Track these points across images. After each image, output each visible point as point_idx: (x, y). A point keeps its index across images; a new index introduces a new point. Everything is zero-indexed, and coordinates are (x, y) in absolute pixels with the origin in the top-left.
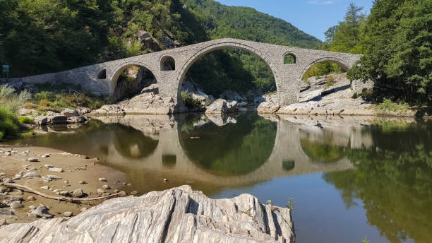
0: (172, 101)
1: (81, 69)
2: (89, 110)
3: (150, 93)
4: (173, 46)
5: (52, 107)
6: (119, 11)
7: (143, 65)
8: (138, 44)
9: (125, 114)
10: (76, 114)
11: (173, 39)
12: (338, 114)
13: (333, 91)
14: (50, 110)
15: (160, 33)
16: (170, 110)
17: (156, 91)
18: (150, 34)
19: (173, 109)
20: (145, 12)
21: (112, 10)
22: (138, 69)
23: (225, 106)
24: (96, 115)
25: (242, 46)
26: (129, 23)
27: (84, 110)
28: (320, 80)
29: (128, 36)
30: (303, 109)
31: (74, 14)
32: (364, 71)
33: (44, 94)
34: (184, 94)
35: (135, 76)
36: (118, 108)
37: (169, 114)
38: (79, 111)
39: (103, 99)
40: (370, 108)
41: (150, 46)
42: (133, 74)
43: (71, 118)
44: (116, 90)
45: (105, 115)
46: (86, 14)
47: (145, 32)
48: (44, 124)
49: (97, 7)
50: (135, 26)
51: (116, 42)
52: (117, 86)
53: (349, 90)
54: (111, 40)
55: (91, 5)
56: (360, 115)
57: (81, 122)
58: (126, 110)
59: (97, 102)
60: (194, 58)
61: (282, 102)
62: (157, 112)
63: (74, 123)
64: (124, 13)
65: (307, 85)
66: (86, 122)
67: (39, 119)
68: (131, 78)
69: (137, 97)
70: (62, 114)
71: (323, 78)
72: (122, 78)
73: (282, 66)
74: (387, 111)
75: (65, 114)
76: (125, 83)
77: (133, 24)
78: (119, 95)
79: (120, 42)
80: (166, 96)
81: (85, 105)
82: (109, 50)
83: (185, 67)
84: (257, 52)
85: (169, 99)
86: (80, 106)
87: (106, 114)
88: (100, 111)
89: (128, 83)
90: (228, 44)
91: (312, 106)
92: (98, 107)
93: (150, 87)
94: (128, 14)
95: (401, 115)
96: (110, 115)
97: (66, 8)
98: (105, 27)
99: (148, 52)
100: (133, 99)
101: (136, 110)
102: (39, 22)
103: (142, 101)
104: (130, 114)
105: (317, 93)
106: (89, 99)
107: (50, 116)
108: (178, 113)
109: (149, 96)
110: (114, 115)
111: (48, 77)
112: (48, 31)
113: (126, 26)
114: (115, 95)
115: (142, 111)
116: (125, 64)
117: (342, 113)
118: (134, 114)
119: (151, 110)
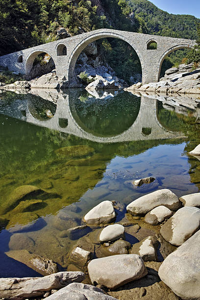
0: (64, 79)
2: (4, 84)
4: (69, 36)
6: (45, 13)
7: (45, 52)
8: (55, 38)
12: (176, 92)
16: (59, 85)
19: (61, 85)
23: (101, 83)
25: (115, 35)
26: (51, 22)
28: (188, 65)
29: (50, 31)
35: (47, 61)
36: (26, 83)
37: (57, 88)
39: (19, 77)
42: (47, 59)
45: (13, 88)
47: (62, 28)
51: (36, 35)
52: (33, 68)
54: (33, 34)
55: (23, 9)
56: (190, 93)
58: (32, 85)
59: (12, 79)
60: (80, 45)
62: (50, 87)
64: (48, 15)
65: (177, 69)
68: (44, 62)
73: (146, 51)
76: (39, 66)
78: (33, 74)
79: (39, 34)
80: (60, 75)
83: (74, 52)
84: (126, 40)
85: (62, 77)
87: (17, 87)
88: (12, 85)
89: (41, 65)
90: (104, 34)
92: (12, 83)
94: (52, 16)
98: (32, 25)
100: (41, 77)
101: (38, 85)
103: (45, 78)
108: (67, 88)
109: (50, 75)
113: (49, 24)
115: (41, 86)
116: (34, 51)
117: (180, 91)
118: (36, 88)
119: (47, 85)
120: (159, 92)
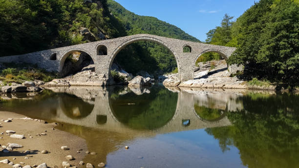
0: (105, 76)
1: (38, 53)
2: (43, 82)
3: (88, 71)
4: (105, 39)
5: (15, 79)
6: (67, 13)
7: (84, 51)
8: (80, 37)
9: (70, 85)
10: (34, 85)
11: (105, 34)
12: (222, 88)
13: (216, 72)
14: (14, 82)
15: (96, 30)
16: (103, 83)
17: (93, 70)
18: (89, 30)
19: (105, 83)
20: (85, 15)
21: (61, 12)
22: (80, 53)
23: (142, 81)
24: (48, 86)
25: (155, 40)
26: (74, 21)
27: (40, 82)
28: (206, 64)
29: (73, 31)
30: (197, 84)
31: (34, 13)
32: (239, 58)
33: (10, 70)
34: (113, 72)
35: (77, 59)
36: (65, 81)
37: (103, 86)
38: (36, 82)
39: (54, 75)
40: (243, 84)
41: (89, 38)
42: (76, 57)
43: (30, 88)
44: (63, 68)
46: (43, 14)
47: (85, 29)
48: (9, 92)
49: (51, 9)
50: (78, 24)
51: (64, 34)
52: (64, 65)
53: (226, 72)
54: (60, 33)
55: (47, 8)
56: (236, 88)
57: (37, 91)
58: (71, 83)
59: (49, 77)
60: (121, 47)
61: (182, 79)
62: (94, 85)
63: (32, 91)
64: (70, 15)
65: (197, 68)
66: (41, 91)
67: (5, 88)
68: (74, 60)
69: (79, 74)
70: (23, 85)
71: (208, 63)
72: (68, 59)
73: (182, 54)
74: (255, 86)
75: (25, 85)
76: (70, 64)
77: (77, 22)
78: (66, 72)
79: (67, 34)
80: (100, 73)
81: (40, 78)
82: (59, 39)
83: (115, 53)
84: (165, 44)
85: (102, 75)
86: (37, 79)
87: (56, 85)
88: (51, 83)
89: (73, 63)
90: (144, 38)
91: (203, 82)
92: (50, 80)
93: (89, 67)
94: (73, 16)
95: (265, 89)
96: (59, 86)
97: (29, 9)
98: (56, 23)
99: (87, 42)
100: (76, 75)
101: (78, 83)
102: (8, 18)
103: (83, 76)
104: (74, 85)
105: (205, 73)
106: (43, 75)
107: (14, 86)
108: (109, 85)
109: (88, 73)
110: (62, 86)
111: (14, 58)
112: (14, 24)
113: (72, 24)
114: (62, 71)
115: (83, 84)
116: (71, 50)
117: (224, 87)
118: (77, 85)
119: (89, 83)
120: (206, 88)
